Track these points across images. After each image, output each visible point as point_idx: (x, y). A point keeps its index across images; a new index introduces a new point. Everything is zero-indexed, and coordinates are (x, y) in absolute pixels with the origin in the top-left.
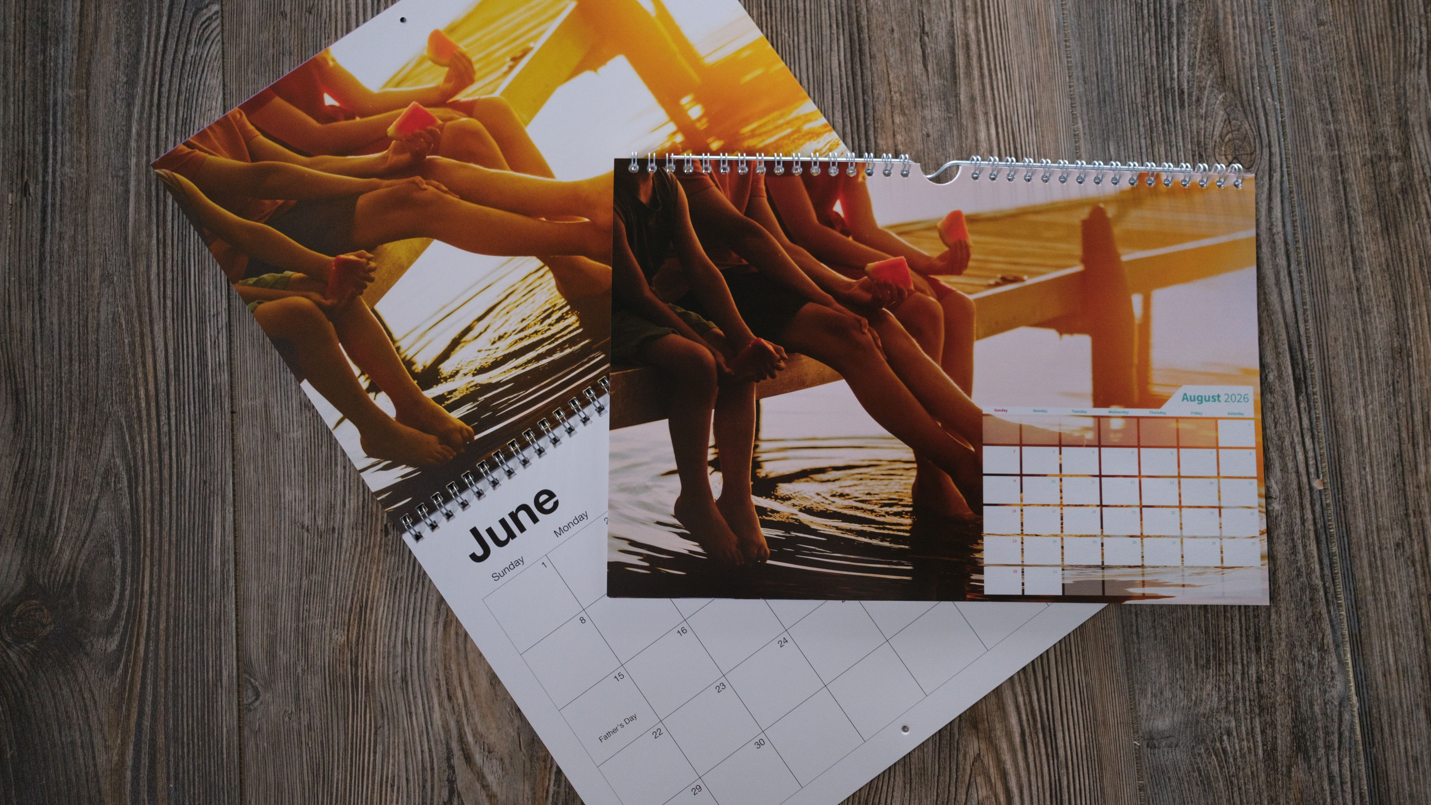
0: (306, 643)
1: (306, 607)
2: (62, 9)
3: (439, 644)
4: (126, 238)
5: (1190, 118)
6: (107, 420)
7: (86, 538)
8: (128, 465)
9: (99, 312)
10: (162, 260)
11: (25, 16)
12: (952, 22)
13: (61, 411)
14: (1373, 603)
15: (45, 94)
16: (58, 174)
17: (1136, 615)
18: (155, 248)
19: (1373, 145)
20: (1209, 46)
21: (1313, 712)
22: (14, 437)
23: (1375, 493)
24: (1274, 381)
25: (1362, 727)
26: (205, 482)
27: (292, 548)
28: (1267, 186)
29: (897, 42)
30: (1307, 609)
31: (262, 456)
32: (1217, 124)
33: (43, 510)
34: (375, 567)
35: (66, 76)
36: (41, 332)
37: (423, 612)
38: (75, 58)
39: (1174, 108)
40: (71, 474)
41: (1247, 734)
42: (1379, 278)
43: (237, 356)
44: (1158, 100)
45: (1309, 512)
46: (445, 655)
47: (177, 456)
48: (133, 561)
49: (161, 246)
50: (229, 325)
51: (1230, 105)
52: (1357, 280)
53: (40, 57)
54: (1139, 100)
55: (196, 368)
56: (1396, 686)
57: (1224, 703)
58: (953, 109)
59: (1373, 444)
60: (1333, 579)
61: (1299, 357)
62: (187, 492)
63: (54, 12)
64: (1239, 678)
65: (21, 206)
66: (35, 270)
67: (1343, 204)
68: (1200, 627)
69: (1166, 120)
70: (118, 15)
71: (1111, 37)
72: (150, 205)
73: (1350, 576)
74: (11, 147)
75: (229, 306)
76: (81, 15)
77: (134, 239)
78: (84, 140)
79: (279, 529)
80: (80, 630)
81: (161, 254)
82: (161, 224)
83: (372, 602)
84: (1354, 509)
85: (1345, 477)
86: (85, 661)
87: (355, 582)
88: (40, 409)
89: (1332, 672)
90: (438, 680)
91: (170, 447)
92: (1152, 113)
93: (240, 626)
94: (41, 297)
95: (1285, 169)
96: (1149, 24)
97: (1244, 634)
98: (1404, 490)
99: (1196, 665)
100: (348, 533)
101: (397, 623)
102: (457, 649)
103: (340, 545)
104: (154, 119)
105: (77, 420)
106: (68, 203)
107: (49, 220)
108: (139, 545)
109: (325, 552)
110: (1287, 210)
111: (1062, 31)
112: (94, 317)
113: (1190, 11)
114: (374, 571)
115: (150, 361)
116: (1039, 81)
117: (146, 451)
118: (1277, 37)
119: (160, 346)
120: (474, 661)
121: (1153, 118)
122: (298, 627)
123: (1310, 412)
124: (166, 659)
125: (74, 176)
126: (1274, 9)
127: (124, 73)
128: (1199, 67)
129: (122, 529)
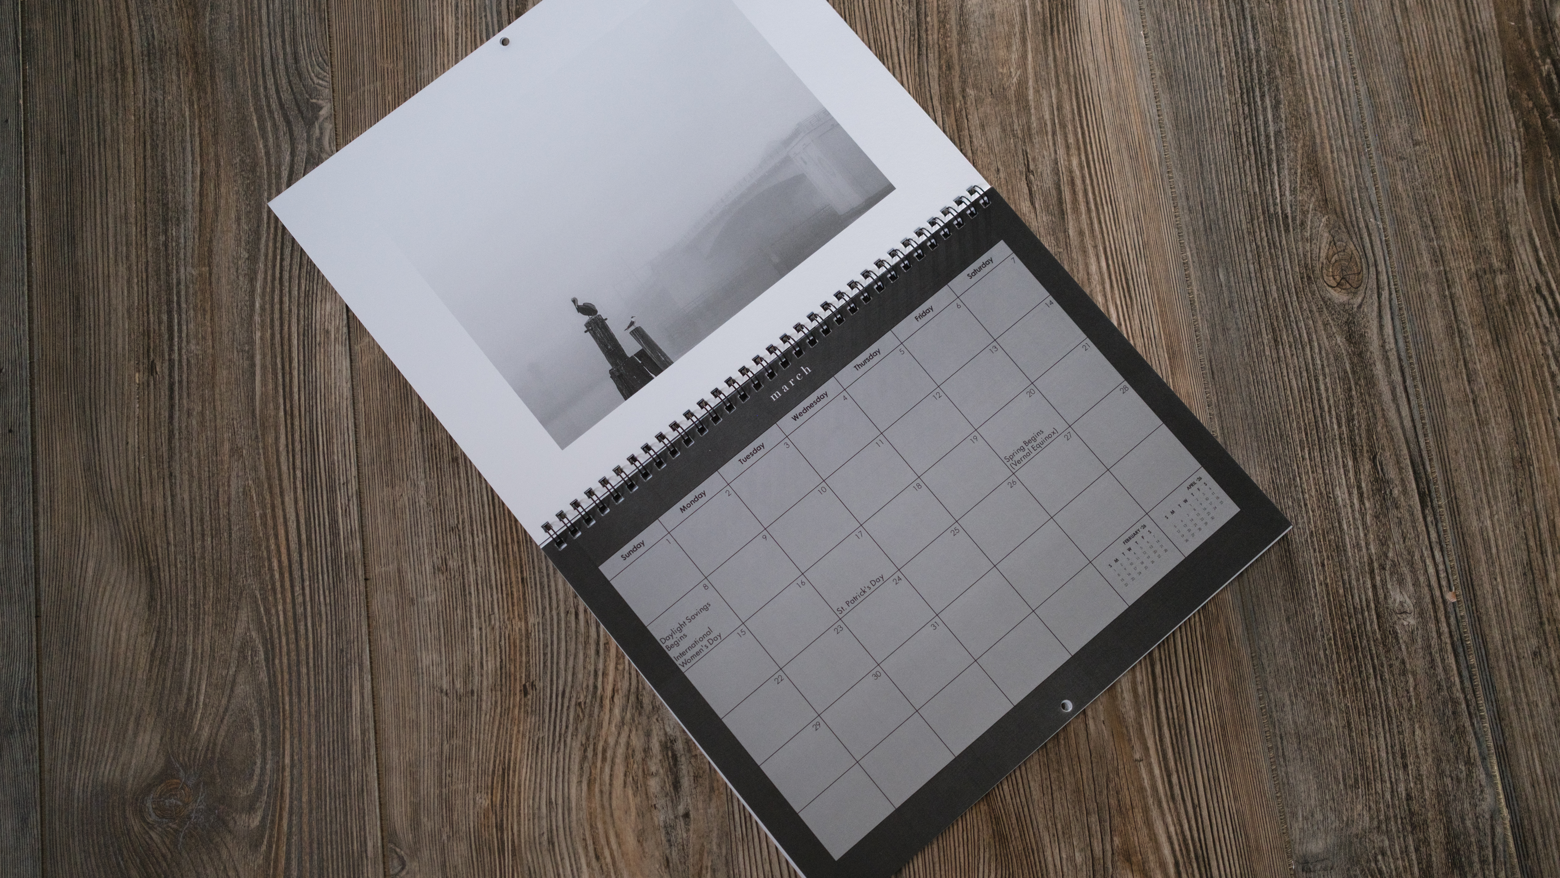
0: (450, 810)
1: (449, 772)
2: (182, 190)
3: (584, 803)
4: (253, 411)
5: (1296, 241)
6: (241, 593)
7: (225, 713)
8: (264, 637)
9: (229, 486)
10: (290, 431)
11: (145, 198)
12: (1056, 159)
13: (195, 586)
14: (1515, 713)
15: (168, 273)
16: (184, 351)
17: (1281, 738)
18: (282, 420)
19: (1476, 260)
20: (1309, 170)
21: (1465, 827)
22: (149, 615)
23: (1508, 603)
24: (1399, 496)
25: (1515, 840)
26: (342, 651)
27: (431, 712)
28: (1376, 304)
30: (1451, 722)
31: (398, 622)
32: (1323, 246)
33: (181, 689)
34: (516, 728)
35: (189, 255)
36: (173, 509)
37: (566, 771)
38: (196, 236)
39: (1279, 232)
40: (207, 648)
41: (1402, 853)
42: (1494, 389)
43: (368, 522)
44: (1263, 225)
45: (1445, 625)
46: (591, 814)
47: (313, 625)
48: (273, 734)
49: (289, 417)
50: (359, 493)
51: (1334, 227)
52: (1472, 392)
53: (162, 238)
54: (1244, 227)
55: (328, 537)
56: (1545, 796)
57: (1375, 823)
58: (1062, 244)
59: (1502, 554)
60: (1474, 692)
61: (1422, 471)
62: (324, 662)
63: (174, 193)
64: (1388, 796)
65: (148, 385)
66: (165, 448)
67: (1453, 318)
68: (1345, 746)
69: (1272, 244)
70: (237, 192)
71: (1213, 166)
72: (277, 378)
73: (1491, 687)
74: (136, 327)
75: (358, 473)
76: (201, 195)
77: (261, 411)
78: (208, 317)
79: (417, 694)
80: (222, 807)
81: (289, 426)
82: (288, 395)
83: (515, 764)
84: (1489, 620)
85: (1477, 588)
86: (229, 838)
87: (497, 744)
88: (174, 586)
89: (1480, 785)
90: (585, 840)
91: (306, 617)
92: (1258, 239)
93: (382, 795)
94: (171, 474)
95: (1393, 287)
96: (1249, 152)
97: (1390, 751)
98: (1537, 599)
99: (1345, 785)
100: (487, 695)
101: (540, 784)
102: (603, 807)
103: (479, 708)
104: (277, 292)
105: (211, 594)
106: (195, 380)
107: (177, 397)
108: (278, 718)
109: (465, 716)
110: (1398, 327)
111: (1164, 163)
112: (224, 491)
113: (1287, 137)
114: (515, 732)
115: (282, 532)
116: (1145, 212)
117: (282, 623)
118: (1375, 158)
119: (292, 517)
120: (620, 819)
121: (1259, 243)
122: (441, 792)
123: (1436, 525)
124: (310, 832)
125: (200, 352)
126: (1369, 132)
127: (245, 249)
128: (1301, 192)
129: (260, 702)
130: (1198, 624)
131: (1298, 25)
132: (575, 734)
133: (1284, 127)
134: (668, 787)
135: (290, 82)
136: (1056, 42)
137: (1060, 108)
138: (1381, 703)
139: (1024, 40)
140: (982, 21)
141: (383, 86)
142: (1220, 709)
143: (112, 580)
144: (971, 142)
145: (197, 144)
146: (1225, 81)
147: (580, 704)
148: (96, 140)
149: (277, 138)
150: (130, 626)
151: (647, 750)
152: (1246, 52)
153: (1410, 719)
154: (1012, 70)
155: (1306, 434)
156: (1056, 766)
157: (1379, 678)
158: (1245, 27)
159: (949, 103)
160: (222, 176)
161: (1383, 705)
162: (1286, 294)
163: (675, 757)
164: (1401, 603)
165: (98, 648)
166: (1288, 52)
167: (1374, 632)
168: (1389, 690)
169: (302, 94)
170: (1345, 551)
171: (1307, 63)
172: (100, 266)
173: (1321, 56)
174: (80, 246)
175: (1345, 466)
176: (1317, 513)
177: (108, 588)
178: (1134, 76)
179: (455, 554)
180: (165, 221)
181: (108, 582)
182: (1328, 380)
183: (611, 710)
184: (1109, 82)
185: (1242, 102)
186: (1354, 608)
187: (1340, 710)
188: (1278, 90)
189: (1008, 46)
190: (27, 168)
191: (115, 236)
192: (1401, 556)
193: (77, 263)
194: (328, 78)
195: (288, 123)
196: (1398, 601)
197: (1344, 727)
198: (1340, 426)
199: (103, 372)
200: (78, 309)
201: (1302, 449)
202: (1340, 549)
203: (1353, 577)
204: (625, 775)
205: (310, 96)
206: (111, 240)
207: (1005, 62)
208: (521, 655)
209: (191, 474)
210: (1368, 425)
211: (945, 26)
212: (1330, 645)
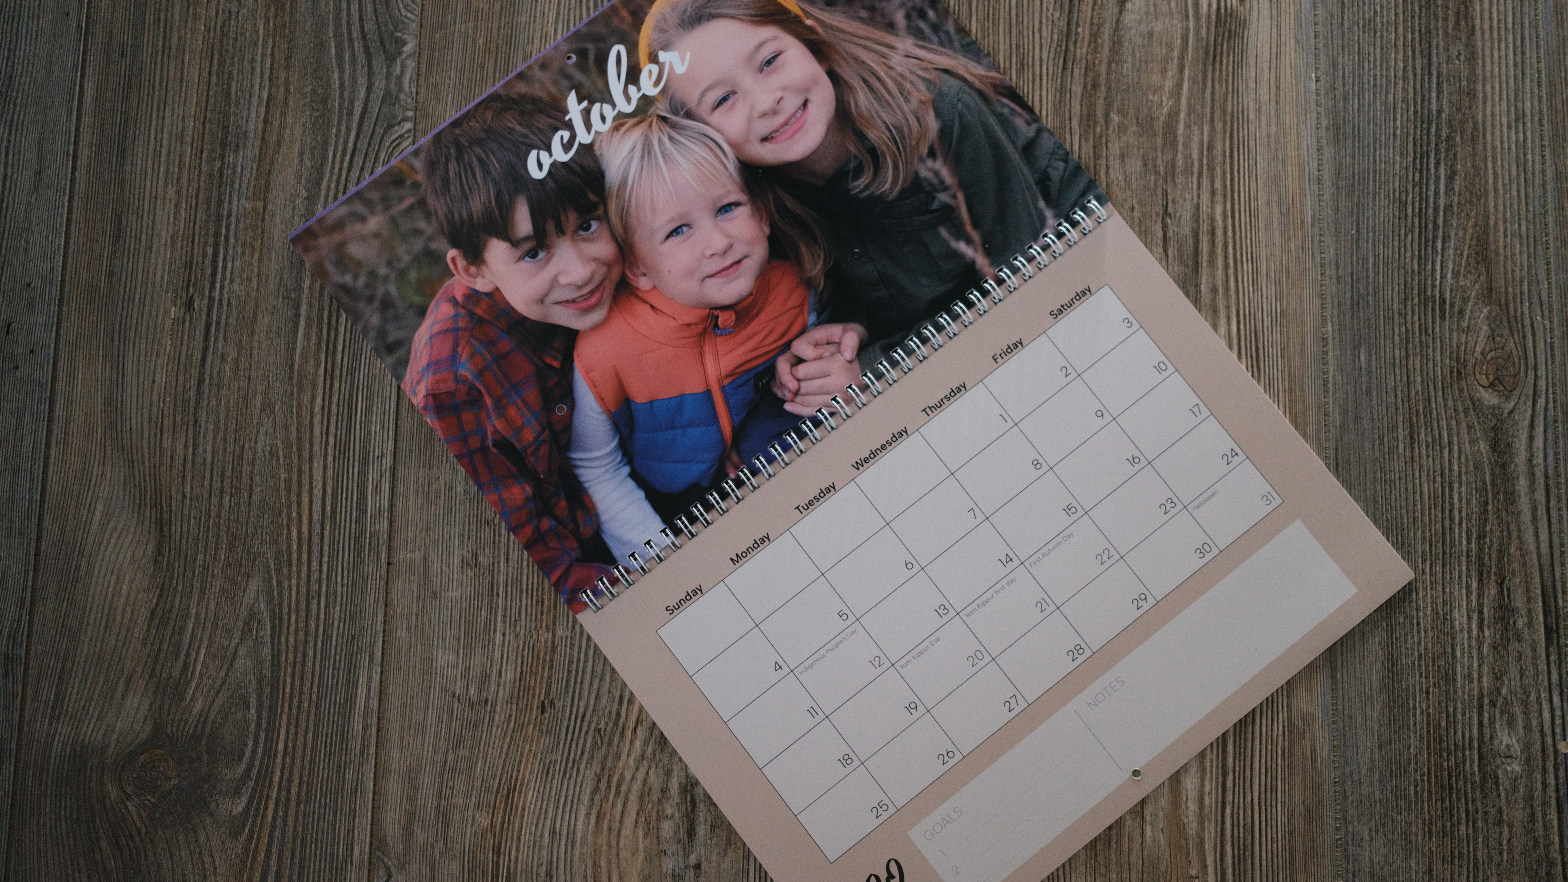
0: (447, 824)
1: (450, 783)
2: (245, 114)
3: (590, 838)
4: (292, 366)
5: (1451, 331)
6: (255, 560)
7: (221, 686)
8: (273, 611)
9: (256, 443)
10: (328, 393)
11: (205, 118)
12: (1198, 204)
13: (206, 547)
15: (220, 203)
16: (226, 290)
17: (1354, 874)
18: (322, 379)
20: (1477, 253)
22: (154, 570)
24: (1523, 628)
26: (353, 637)
27: (440, 717)
28: (1530, 412)
29: (1136, 221)
31: (417, 615)
32: (1480, 340)
33: (178, 654)
34: (527, 747)
35: (244, 186)
36: (193, 459)
37: (576, 801)
38: (255, 167)
39: (1434, 318)
40: (211, 615)
43: (399, 503)
44: (1417, 308)
45: (1552, 776)
46: (595, 850)
47: (326, 606)
48: (269, 717)
49: (328, 377)
50: (394, 468)
51: (1495, 320)
53: (218, 164)
54: (1395, 307)
55: (354, 512)
61: (1553, 604)
62: (333, 646)
63: (236, 116)
65: (184, 322)
66: (193, 393)
69: (1424, 330)
70: (304, 125)
71: (1371, 234)
72: (321, 332)
74: (178, 257)
75: (395, 447)
76: (265, 122)
77: (300, 367)
78: (256, 256)
79: (428, 696)
80: (205, 787)
81: (328, 386)
82: (330, 353)
83: (522, 785)
86: (208, 820)
87: (505, 761)
88: (184, 542)
90: (585, 877)
91: (320, 595)
92: (1409, 322)
93: (377, 797)
94: (196, 422)
95: (1551, 396)
96: (1413, 224)
100: (502, 707)
101: (546, 810)
102: (609, 845)
103: (492, 719)
105: (222, 558)
106: (234, 322)
107: (212, 340)
108: (277, 700)
109: (475, 725)
110: (1550, 441)
111: (1316, 224)
112: (250, 448)
113: (1458, 214)
114: (526, 751)
115: (305, 501)
116: (1288, 277)
117: (294, 598)
118: (1552, 249)
119: (318, 486)
120: (626, 861)
121: (1410, 327)
122: (439, 804)
123: (1560, 666)
124: (295, 827)
125: (243, 293)
126: (1550, 219)
127: (305, 188)
128: (1464, 276)
129: (260, 681)
130: (1280, 738)
131: (1488, 89)
132: (589, 763)
133: (1456, 201)
134: (682, 834)
135: (375, 10)
136: (1217, 74)
137: (1211, 148)
138: (1469, 852)
139: (1181, 68)
140: (1138, 40)
141: (475, 27)
142: (1291, 834)
143: (120, 526)
144: (1107, 173)
145: (268, 65)
146: (1398, 141)
147: (599, 730)
148: (160, 48)
149: (354, 70)
150: (132, 580)
151: (664, 791)
152: (1426, 112)
153: (1498, 875)
154: (1164, 98)
155: (1431, 546)
156: (1103, 871)
157: (1471, 825)
158: (1430, 83)
159: (1089, 127)
160: (290, 104)
161: (1471, 855)
162: (1432, 387)
163: (693, 802)
164: (1508, 746)
165: (96, 598)
166: (1473, 117)
167: (1473, 774)
168: (1480, 840)
169: (386, 26)
170: (1454, 680)
171: (1493, 134)
172: (148, 184)
173: (1509, 126)
174: (130, 161)
175: (1468, 587)
176: (1430, 634)
177: (115, 535)
178: (1298, 123)
179: (487, 550)
180: (224, 145)
181: (115, 528)
182: (1463, 489)
183: (632, 741)
184: (1269, 126)
185: (1414, 167)
186: (1455, 744)
187: (1423, 854)
188: (1455, 158)
189: (1164, 72)
190: (83, 68)
191: (168, 155)
192: (1516, 695)
193: (124, 179)
194: (418, 11)
195: (368, 55)
196: (1504, 743)
197: (1424, 873)
198: (1469, 542)
199: (137, 300)
200: (119, 229)
201: (1424, 561)
202: (1449, 677)
203: (1459, 710)
204: (638, 814)
205: (396, 28)
206: (163, 159)
207: (1158, 90)
208: (543, 668)
209: (217, 423)
210: (1500, 545)
211: (1096, 40)
212: (1423, 781)
